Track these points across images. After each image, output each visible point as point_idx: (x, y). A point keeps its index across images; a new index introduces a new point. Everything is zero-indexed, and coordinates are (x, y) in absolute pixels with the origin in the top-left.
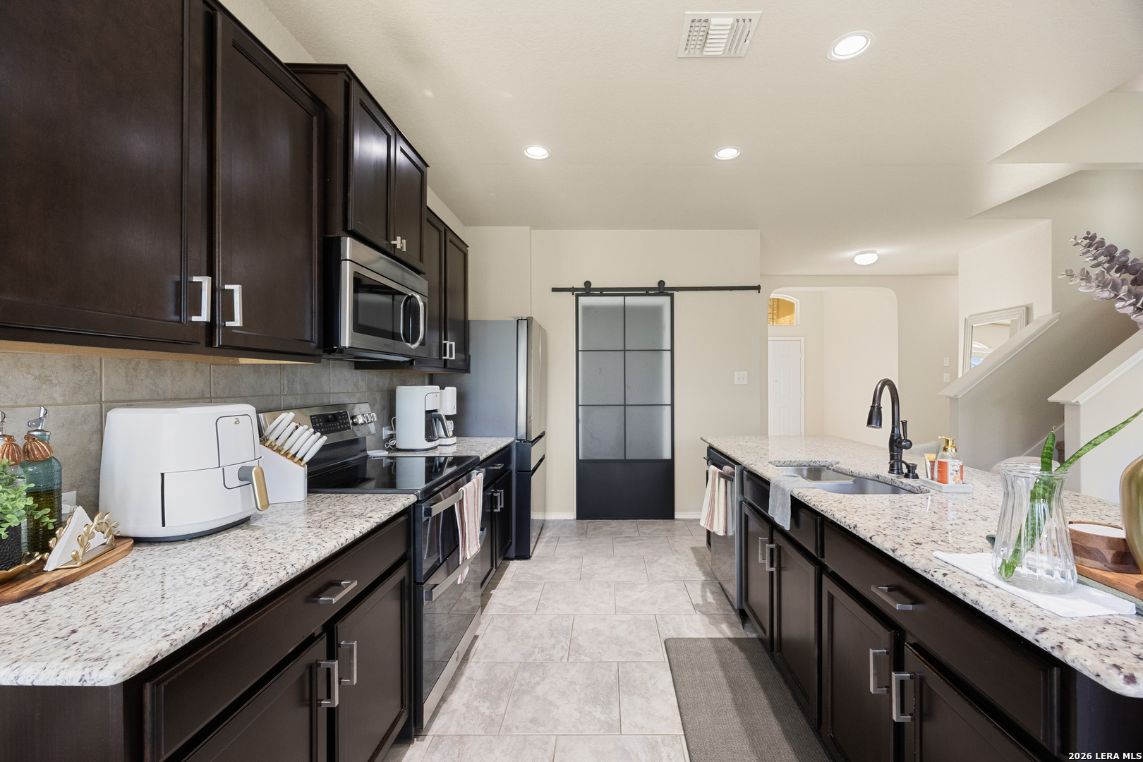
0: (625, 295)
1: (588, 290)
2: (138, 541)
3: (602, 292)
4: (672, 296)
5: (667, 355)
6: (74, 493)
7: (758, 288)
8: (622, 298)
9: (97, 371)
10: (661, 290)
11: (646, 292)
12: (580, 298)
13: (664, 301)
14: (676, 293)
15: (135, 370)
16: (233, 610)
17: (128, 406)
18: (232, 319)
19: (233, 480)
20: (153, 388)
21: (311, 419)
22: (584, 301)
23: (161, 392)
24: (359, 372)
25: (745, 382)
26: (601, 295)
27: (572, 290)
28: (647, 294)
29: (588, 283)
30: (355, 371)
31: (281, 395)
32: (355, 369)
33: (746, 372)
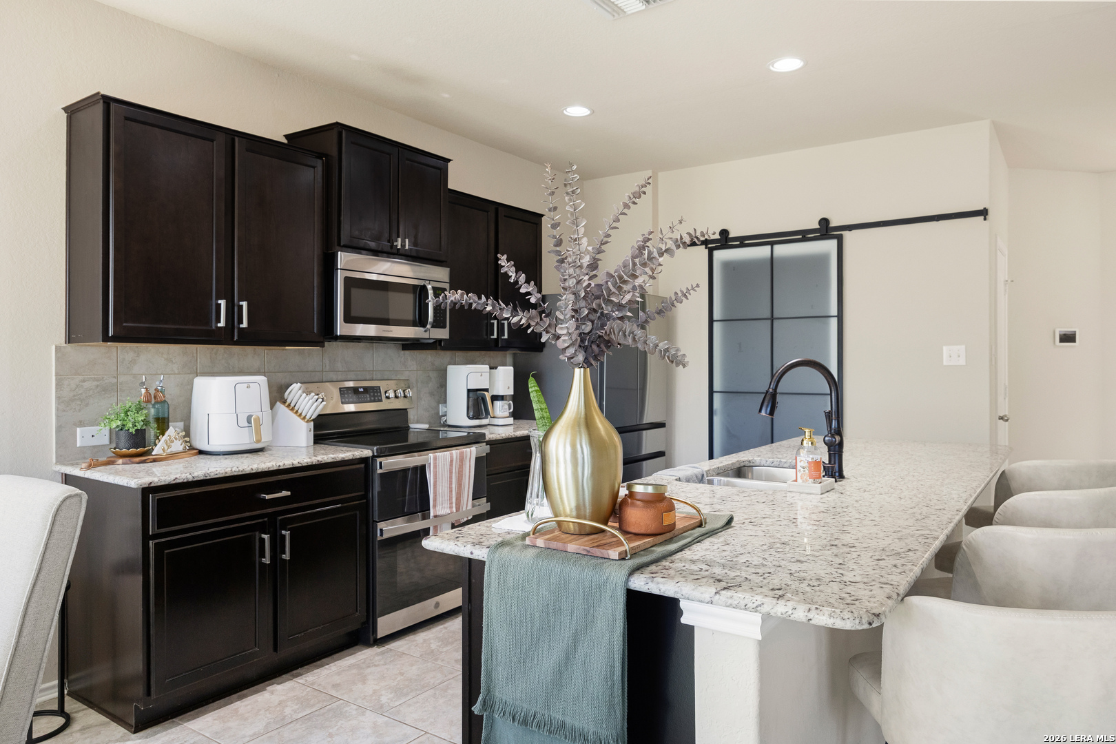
0: (772, 244)
1: (725, 240)
2: (201, 452)
3: (743, 242)
4: (840, 240)
5: (834, 323)
6: (183, 423)
7: (983, 213)
8: (768, 248)
9: (195, 355)
10: (825, 230)
11: (804, 236)
12: (716, 253)
13: (830, 246)
14: (846, 234)
15: (216, 354)
16: (193, 477)
17: (212, 376)
18: (242, 323)
19: (244, 423)
20: (226, 365)
21: (340, 391)
22: (721, 255)
23: (231, 368)
24: (407, 352)
25: (962, 362)
26: (742, 245)
27: (705, 243)
28: (804, 239)
29: (724, 232)
30: (403, 352)
31: (322, 371)
32: (403, 350)
33: (963, 347)
